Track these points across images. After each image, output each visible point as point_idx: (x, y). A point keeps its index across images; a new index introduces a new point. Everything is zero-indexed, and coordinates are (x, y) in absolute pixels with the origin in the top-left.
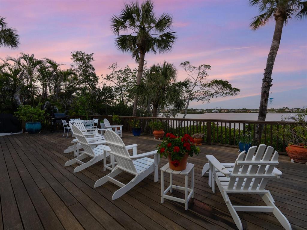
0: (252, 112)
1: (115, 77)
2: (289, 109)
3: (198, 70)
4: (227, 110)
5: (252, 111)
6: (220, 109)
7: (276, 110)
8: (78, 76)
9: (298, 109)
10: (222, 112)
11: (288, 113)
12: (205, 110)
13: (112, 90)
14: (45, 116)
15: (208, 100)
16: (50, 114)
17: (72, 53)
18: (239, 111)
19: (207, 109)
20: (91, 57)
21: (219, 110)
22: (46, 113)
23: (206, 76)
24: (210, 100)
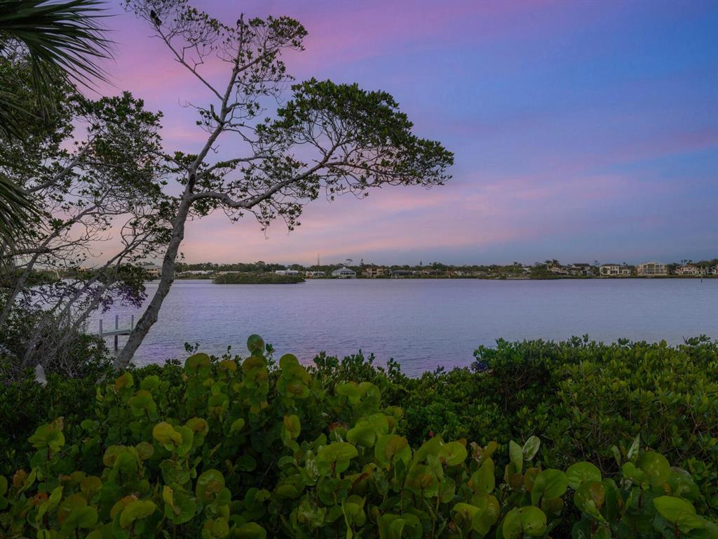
0: (461, 277)
2: (560, 267)
3: (236, 44)
4: (384, 267)
5: (460, 273)
6: (358, 264)
7: (527, 269)
9: (583, 266)
10: (365, 277)
11: (560, 278)
12: (308, 270)
15: (292, 212)
18: (420, 272)
19: (316, 264)
21: (358, 268)
23: (280, 77)
24: (298, 209)
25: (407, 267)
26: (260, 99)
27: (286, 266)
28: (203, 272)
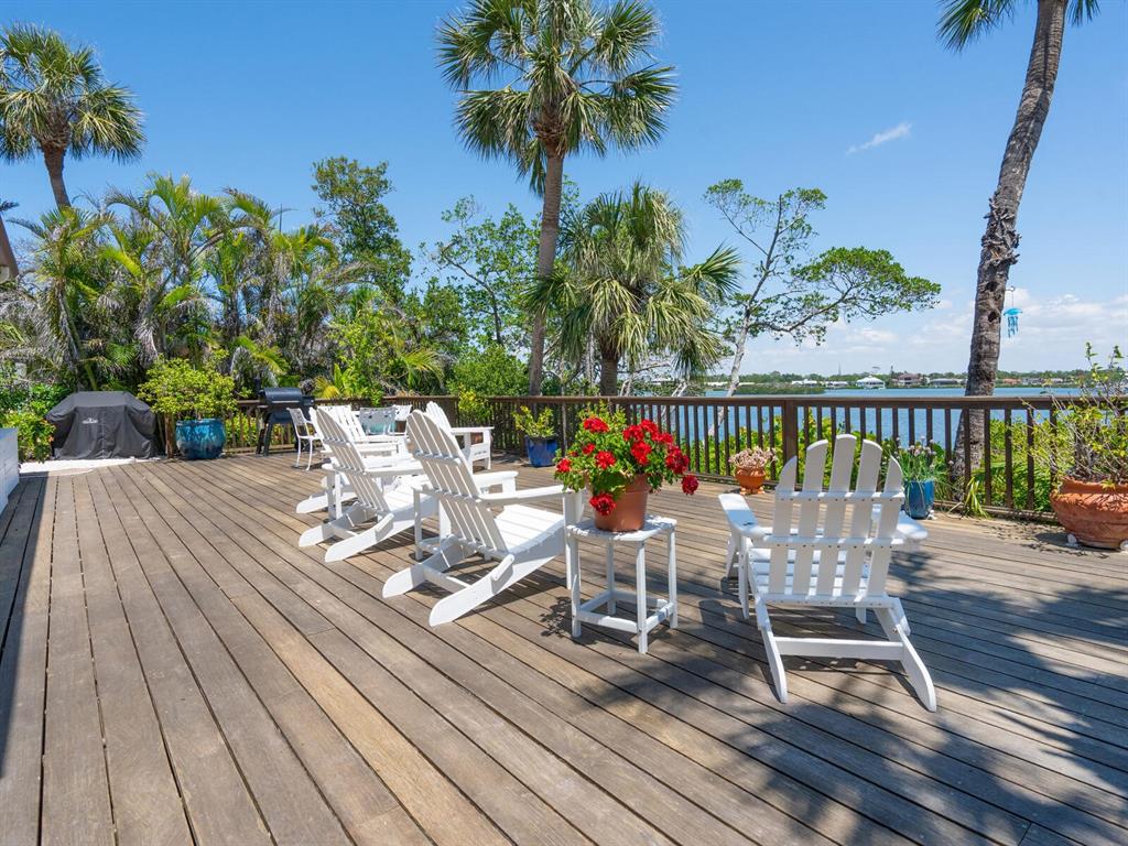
1: (469, 252)
3: (776, 214)
4: (919, 376)
6: (888, 373)
8: (340, 251)
10: (897, 387)
12: (828, 380)
13: (461, 301)
14: (235, 397)
15: (818, 332)
16: (250, 392)
17: (314, 164)
19: (837, 373)
20: (382, 178)
21: (887, 377)
22: (237, 388)
23: (808, 234)
24: (824, 329)
25: (951, 375)
26: (795, 253)
27: (803, 376)
28: (717, 384)
